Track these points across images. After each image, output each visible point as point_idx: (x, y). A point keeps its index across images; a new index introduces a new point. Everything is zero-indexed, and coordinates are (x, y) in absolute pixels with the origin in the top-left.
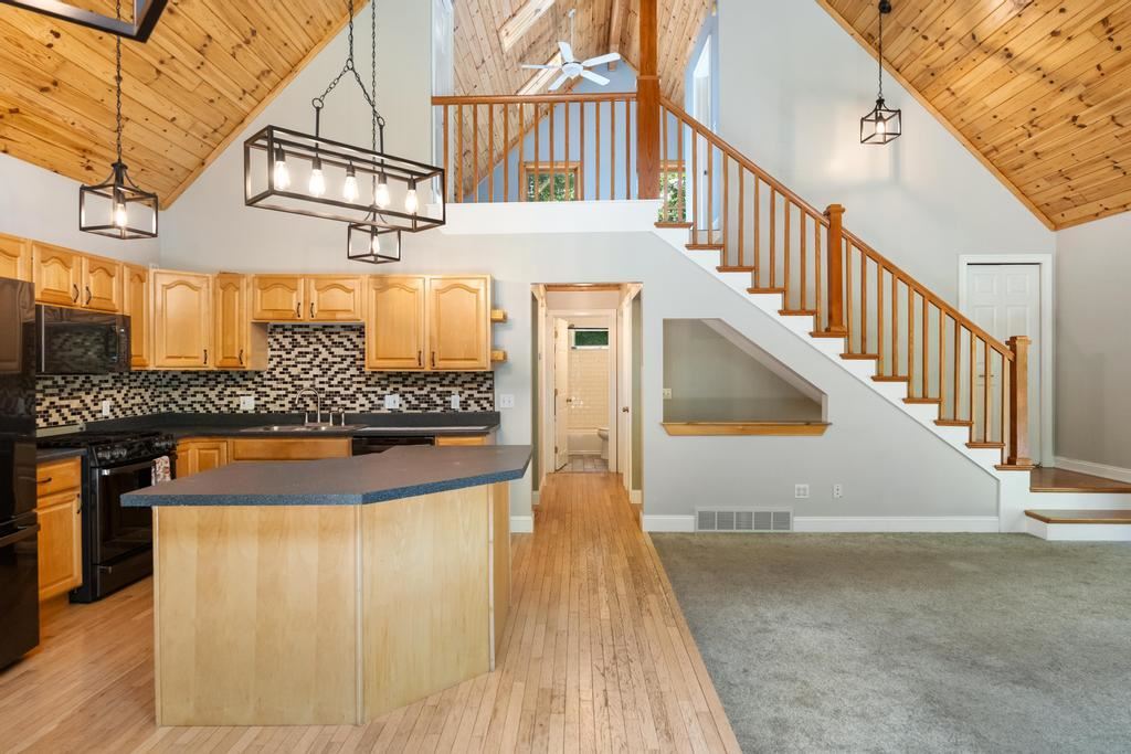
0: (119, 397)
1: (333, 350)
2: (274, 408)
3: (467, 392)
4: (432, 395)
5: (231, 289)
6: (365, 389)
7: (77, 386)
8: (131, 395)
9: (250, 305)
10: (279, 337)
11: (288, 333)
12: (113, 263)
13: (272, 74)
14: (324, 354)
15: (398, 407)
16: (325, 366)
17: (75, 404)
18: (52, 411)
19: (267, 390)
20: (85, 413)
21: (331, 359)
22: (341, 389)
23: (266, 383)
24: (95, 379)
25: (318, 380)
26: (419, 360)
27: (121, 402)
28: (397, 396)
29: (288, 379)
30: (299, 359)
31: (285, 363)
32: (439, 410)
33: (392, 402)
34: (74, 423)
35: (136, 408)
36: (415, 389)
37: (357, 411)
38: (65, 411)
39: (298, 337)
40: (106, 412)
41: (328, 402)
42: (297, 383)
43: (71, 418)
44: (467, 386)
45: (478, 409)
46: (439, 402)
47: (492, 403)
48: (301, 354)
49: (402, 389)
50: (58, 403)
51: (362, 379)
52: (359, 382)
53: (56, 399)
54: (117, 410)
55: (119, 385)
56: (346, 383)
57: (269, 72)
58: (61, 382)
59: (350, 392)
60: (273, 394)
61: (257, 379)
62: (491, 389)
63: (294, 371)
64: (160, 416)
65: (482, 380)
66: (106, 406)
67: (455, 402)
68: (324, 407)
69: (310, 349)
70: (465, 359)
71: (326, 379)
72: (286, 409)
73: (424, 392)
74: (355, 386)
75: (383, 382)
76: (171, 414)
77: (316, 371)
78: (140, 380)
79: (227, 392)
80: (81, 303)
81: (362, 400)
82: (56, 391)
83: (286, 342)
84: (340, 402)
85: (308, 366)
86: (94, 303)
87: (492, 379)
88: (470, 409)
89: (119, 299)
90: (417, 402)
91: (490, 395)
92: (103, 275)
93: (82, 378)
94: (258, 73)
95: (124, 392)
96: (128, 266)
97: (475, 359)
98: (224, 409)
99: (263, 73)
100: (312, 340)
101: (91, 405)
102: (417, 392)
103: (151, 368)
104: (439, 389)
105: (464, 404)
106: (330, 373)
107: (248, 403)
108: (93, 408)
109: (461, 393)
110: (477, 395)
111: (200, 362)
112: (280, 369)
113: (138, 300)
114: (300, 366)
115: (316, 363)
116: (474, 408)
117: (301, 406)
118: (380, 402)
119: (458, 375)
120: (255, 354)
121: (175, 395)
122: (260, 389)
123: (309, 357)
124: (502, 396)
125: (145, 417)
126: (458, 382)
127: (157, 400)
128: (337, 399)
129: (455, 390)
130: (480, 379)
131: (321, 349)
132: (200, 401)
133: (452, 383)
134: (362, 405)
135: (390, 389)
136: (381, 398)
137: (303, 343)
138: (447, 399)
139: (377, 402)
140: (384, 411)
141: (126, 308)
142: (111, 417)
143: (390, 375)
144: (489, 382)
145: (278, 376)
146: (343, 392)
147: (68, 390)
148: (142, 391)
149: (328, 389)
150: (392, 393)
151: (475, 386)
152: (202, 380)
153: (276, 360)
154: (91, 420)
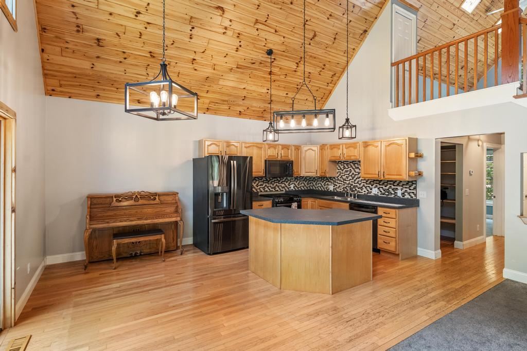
0: (296, 184)
1: (356, 170)
2: (338, 190)
3: (405, 189)
4: (390, 189)
5: (323, 150)
6: (366, 185)
7: (284, 180)
8: (300, 183)
9: (329, 154)
10: (340, 165)
11: (342, 164)
12: (289, 146)
13: (336, 75)
14: (353, 172)
15: (377, 193)
16: (353, 176)
17: (283, 185)
18: (276, 187)
19: (336, 183)
20: (286, 188)
21: (355, 173)
22: (358, 185)
23: (336, 181)
24: (289, 178)
25: (351, 181)
27: (297, 185)
28: (377, 189)
29: (342, 180)
30: (346, 173)
31: (342, 174)
32: (393, 196)
33: (375, 191)
35: (302, 187)
36: (383, 186)
37: (363, 194)
38: (280, 187)
39: (345, 165)
40: (292, 188)
41: (354, 189)
42: (345, 181)
43: (282, 189)
44: (404, 186)
45: (409, 197)
46: (393, 193)
47: (416, 195)
48: (347, 171)
49: (379, 186)
50: (278, 185)
51: (365, 181)
53: (277, 184)
54: (296, 187)
55: (296, 180)
56: (360, 182)
57: (335, 74)
58: (279, 179)
59: (361, 186)
60: (338, 185)
61: (334, 180)
62: (415, 188)
63: (344, 177)
64: (310, 190)
65: (411, 183)
66: (292, 186)
67: (399, 193)
68: (353, 191)
69: (349, 170)
70: (397, 175)
71: (353, 181)
72: (341, 191)
73: (387, 188)
74: (363, 184)
75: (372, 183)
76: (313, 190)
77: (350, 178)
78: (303, 179)
79: (326, 184)
80: (279, 158)
81: (365, 189)
82: (278, 182)
83: (342, 167)
84: (358, 190)
85: (348, 176)
86: (283, 158)
87: (416, 184)
88: (406, 197)
89: (291, 156)
90: (384, 192)
91: (414, 191)
92: (286, 150)
93: (285, 178)
94: (331, 76)
95: (298, 182)
96: (294, 146)
97: (401, 175)
98: (326, 189)
99: (333, 75)
100: (349, 166)
101: (287, 186)
102: (384, 188)
103: (302, 175)
104: (393, 187)
105: (403, 194)
106: (355, 178)
107: (331, 188)
108: (288, 187)
109: (402, 189)
110: (409, 191)
111: (315, 174)
112: (340, 177)
113: (297, 155)
114: (346, 176)
115: (350, 175)
116: (407, 196)
117: (346, 190)
118: (371, 191)
119: (401, 181)
120: (333, 172)
121: (314, 183)
122: (335, 183)
123: (349, 172)
124: (420, 193)
125: (305, 190)
126: (401, 184)
127: (309, 185)
128: (357, 188)
129: (399, 188)
130: (410, 184)
131: (352, 170)
132: (320, 186)
133: (398, 185)
134: (365, 191)
135: (374, 186)
136: (371, 189)
137: (347, 167)
138: (396, 191)
139: (370, 191)
140: (372, 194)
141: (293, 158)
142: (294, 189)
143: (374, 180)
144: (414, 185)
145: (340, 179)
146: (359, 186)
147: (281, 181)
148: (304, 182)
149: (354, 184)
150: (375, 187)
151: (408, 186)
152: (320, 179)
153: (339, 173)
154: (288, 190)
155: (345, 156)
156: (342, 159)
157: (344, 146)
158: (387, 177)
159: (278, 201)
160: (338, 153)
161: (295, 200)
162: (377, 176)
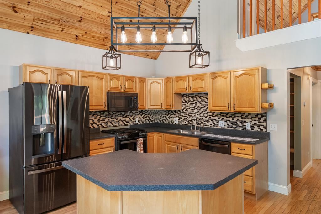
0: (141, 118)
1: (201, 102)
2: (183, 123)
3: (253, 122)
4: (238, 122)
5: (169, 82)
6: (212, 118)
7: (128, 114)
8: (145, 117)
9: (174, 87)
10: (185, 98)
11: (188, 97)
12: (134, 78)
13: (181, 6)
14: (198, 104)
15: (224, 126)
16: (199, 109)
17: (127, 119)
18: (120, 121)
19: (182, 116)
20: (130, 122)
21: (201, 106)
22: (204, 117)
23: (181, 114)
24: (134, 112)
25: (196, 114)
26: (228, 107)
27: (142, 119)
28: (223, 122)
29: (188, 113)
30: (191, 106)
31: (187, 107)
32: (241, 129)
33: (222, 124)
34: (127, 125)
35: (147, 121)
36: (231, 119)
37: (209, 127)
38: (124, 121)
39: (190, 98)
40: (137, 122)
41: (200, 122)
42: (190, 114)
43: (126, 124)
44: (253, 119)
45: (259, 130)
46: (241, 125)
47: (266, 128)
48: (192, 104)
49: (226, 119)
50: (122, 119)
51: (211, 114)
52: (210, 115)
53: (122, 118)
54: (141, 121)
55: (141, 114)
56: (206, 115)
58: (123, 113)
59: (207, 119)
60: (183, 118)
61: (179, 113)
62: (265, 121)
63: (189, 110)
64: (155, 123)
65: (262, 116)
66: (137, 120)
67: (248, 126)
68: (198, 124)
69: (194, 102)
70: (248, 107)
71: (199, 114)
72: (187, 124)
73: (235, 120)
74: (209, 117)
75: (219, 116)
76: (158, 123)
77: (196, 110)
78: (148, 112)
79: (171, 117)
80: (123, 90)
81: (211, 122)
82: (122, 116)
83: (187, 100)
84: (204, 123)
85: (193, 109)
86: (127, 90)
87: (266, 116)
88: (255, 130)
89: (136, 88)
90: (231, 125)
91: (264, 124)
92: (130, 82)
93: (130, 112)
94: (176, 7)
95: (143, 116)
96: (138, 78)
97: (254, 107)
98: (170, 122)
99: (178, 7)
100: (195, 99)
101: (132, 120)
102: (232, 120)
103: (147, 109)
104: (241, 120)
105: (252, 127)
106: (200, 111)
107: (176, 121)
108: (133, 121)
109: (250, 122)
110: (258, 123)
111: (160, 107)
112: (185, 109)
113: (142, 88)
114: (191, 108)
115: (196, 107)
116: (256, 129)
117: (191, 123)
118: (217, 124)
119: (249, 114)
120: (178, 105)
121: (159, 117)
122: (180, 116)
123: (194, 105)
124: (271, 125)
125: (150, 123)
126: (250, 117)
127: (154, 118)
128: (203, 121)
129: (248, 120)
130: (260, 116)
131: (198, 102)
132: (164, 119)
133: (246, 117)
134: (211, 124)
135: (221, 118)
136: (218, 122)
137: (192, 100)
138: (244, 124)
139: (216, 123)
140: (219, 127)
141: (138, 91)
142: (139, 123)
143: (221, 113)
144: (264, 118)
145: (185, 112)
146: (205, 119)
147: (125, 115)
148: (149, 115)
149: (200, 117)
150: (222, 120)
151: (257, 119)
152: (165, 112)
153: (184, 106)
154: (132, 124)
155: (192, 88)
156: (189, 91)
157: (191, 78)
158: (237, 109)
159: (122, 138)
160: (183, 86)
161: (140, 136)
162: (226, 109)
